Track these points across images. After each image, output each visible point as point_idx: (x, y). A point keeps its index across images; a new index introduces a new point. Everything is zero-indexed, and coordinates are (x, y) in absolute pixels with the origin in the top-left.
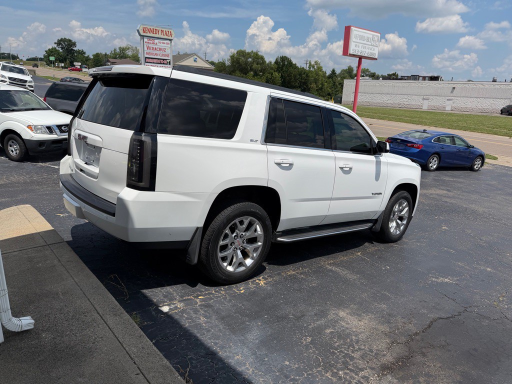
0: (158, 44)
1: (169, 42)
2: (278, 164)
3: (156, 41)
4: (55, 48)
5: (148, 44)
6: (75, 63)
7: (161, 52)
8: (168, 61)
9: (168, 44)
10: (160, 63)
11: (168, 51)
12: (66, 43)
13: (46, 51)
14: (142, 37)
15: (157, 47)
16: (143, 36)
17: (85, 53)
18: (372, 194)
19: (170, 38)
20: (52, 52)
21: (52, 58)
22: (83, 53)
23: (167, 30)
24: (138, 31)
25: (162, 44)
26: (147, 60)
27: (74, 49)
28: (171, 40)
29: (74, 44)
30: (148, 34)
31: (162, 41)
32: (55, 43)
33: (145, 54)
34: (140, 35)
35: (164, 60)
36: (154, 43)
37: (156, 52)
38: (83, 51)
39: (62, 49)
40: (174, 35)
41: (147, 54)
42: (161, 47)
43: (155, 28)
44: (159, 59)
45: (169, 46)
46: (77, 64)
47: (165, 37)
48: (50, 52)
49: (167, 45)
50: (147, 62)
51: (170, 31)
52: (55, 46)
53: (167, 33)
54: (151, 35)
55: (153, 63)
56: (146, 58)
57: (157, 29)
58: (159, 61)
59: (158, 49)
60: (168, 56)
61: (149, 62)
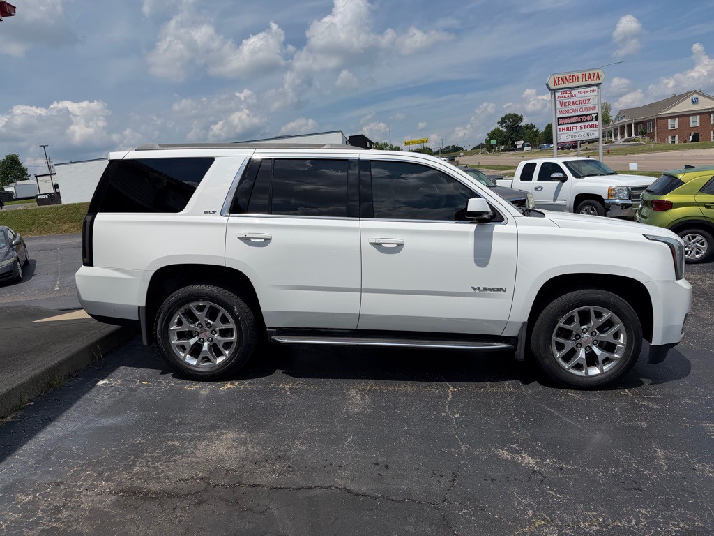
0: (577, 95)
1: (596, 88)
2: (245, 240)
3: (575, 92)
4: (499, 129)
5: (561, 100)
6: (517, 143)
7: (583, 106)
8: (594, 116)
9: (594, 91)
10: (581, 122)
11: (594, 102)
12: (511, 120)
13: (488, 135)
14: (553, 91)
15: (575, 100)
16: (555, 90)
17: (534, 127)
18: (474, 289)
19: (597, 82)
20: (494, 134)
21: (493, 142)
22: (530, 127)
23: (591, 72)
24: (547, 85)
25: (583, 95)
26: (561, 121)
27: (520, 124)
28: (598, 85)
29: (521, 119)
30: (563, 86)
31: (583, 90)
32: (498, 123)
33: (557, 114)
34: (551, 90)
35: (586, 115)
36: (571, 96)
37: (575, 107)
38: (531, 125)
39: (506, 127)
40: (603, 76)
41: (560, 112)
42: (582, 99)
43: (572, 75)
44: (578, 116)
45: (596, 93)
46: (519, 144)
47: (590, 82)
48: (493, 135)
49: (592, 94)
50: (561, 124)
51: (596, 72)
52: (498, 126)
53: (592, 76)
54: (567, 85)
55: (570, 123)
56: (559, 118)
57: (575, 75)
58: (579, 119)
59: (577, 103)
60: (594, 108)
61: (564, 124)
